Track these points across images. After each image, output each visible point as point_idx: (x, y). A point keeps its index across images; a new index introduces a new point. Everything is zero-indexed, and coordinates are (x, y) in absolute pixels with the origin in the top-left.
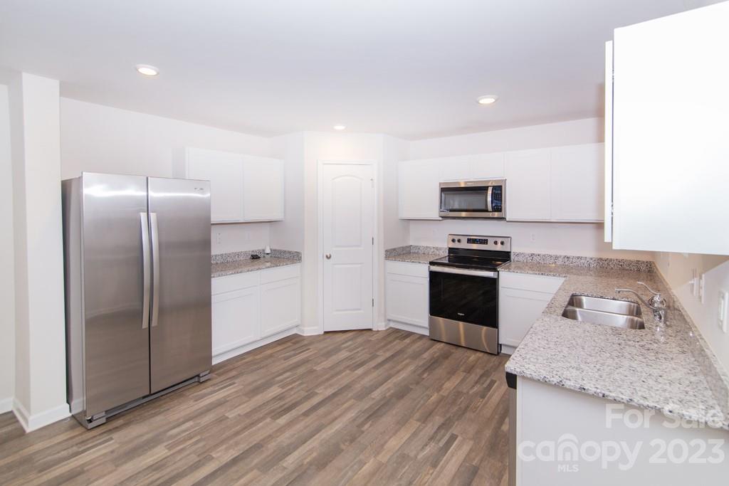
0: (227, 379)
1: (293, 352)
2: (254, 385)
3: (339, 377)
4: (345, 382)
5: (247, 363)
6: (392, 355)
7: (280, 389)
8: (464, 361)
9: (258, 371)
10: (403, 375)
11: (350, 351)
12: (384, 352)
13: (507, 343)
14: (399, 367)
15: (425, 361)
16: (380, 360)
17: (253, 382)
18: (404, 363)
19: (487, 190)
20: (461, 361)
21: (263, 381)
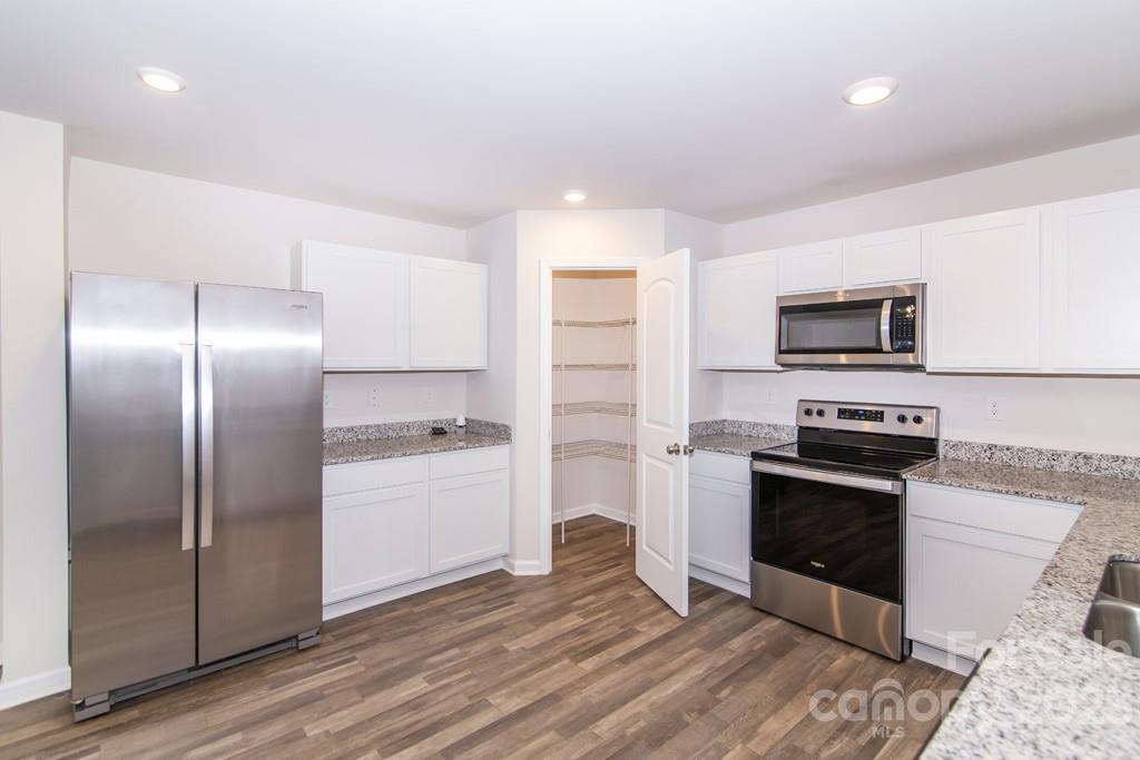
0: (346, 649)
1: (481, 606)
2: (386, 667)
3: (546, 671)
4: (552, 686)
5: (397, 618)
6: (665, 635)
7: (427, 684)
8: (819, 666)
9: (405, 639)
10: (676, 686)
11: (585, 616)
12: (651, 625)
13: (922, 640)
14: (672, 666)
15: (734, 655)
16: (637, 642)
17: (386, 661)
18: (686, 656)
19: (881, 307)
20: (814, 666)
21: (403, 661)
